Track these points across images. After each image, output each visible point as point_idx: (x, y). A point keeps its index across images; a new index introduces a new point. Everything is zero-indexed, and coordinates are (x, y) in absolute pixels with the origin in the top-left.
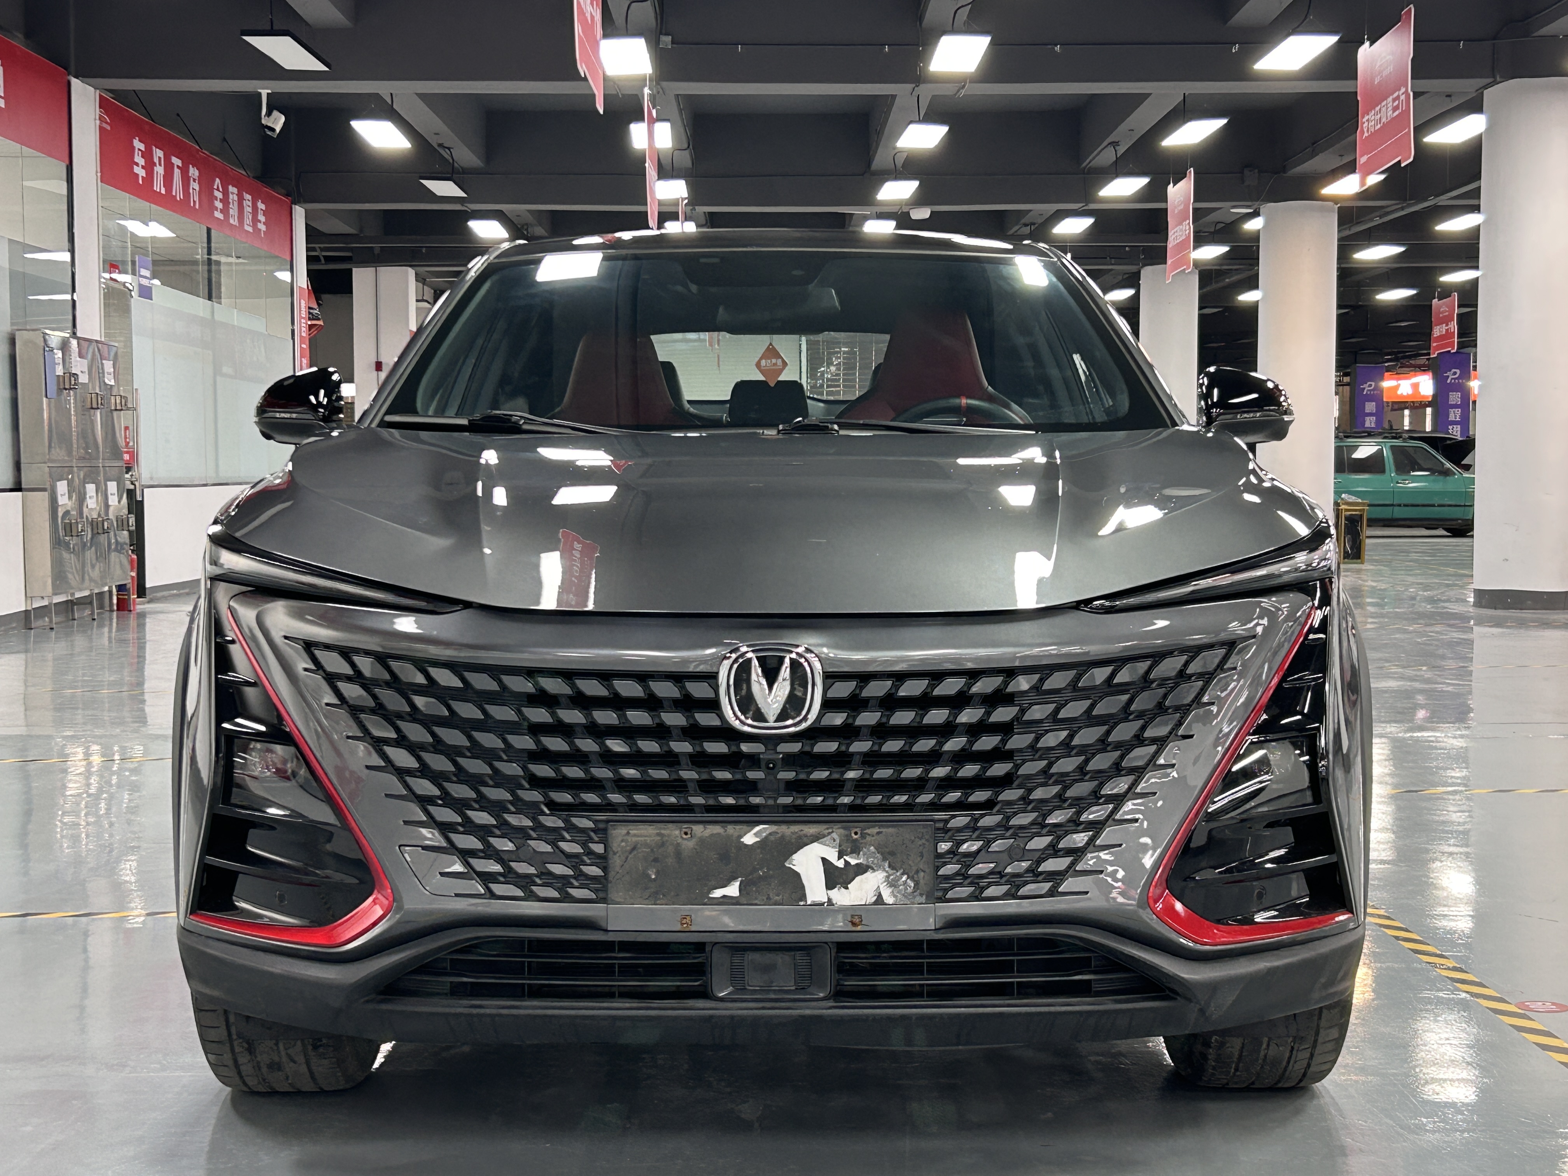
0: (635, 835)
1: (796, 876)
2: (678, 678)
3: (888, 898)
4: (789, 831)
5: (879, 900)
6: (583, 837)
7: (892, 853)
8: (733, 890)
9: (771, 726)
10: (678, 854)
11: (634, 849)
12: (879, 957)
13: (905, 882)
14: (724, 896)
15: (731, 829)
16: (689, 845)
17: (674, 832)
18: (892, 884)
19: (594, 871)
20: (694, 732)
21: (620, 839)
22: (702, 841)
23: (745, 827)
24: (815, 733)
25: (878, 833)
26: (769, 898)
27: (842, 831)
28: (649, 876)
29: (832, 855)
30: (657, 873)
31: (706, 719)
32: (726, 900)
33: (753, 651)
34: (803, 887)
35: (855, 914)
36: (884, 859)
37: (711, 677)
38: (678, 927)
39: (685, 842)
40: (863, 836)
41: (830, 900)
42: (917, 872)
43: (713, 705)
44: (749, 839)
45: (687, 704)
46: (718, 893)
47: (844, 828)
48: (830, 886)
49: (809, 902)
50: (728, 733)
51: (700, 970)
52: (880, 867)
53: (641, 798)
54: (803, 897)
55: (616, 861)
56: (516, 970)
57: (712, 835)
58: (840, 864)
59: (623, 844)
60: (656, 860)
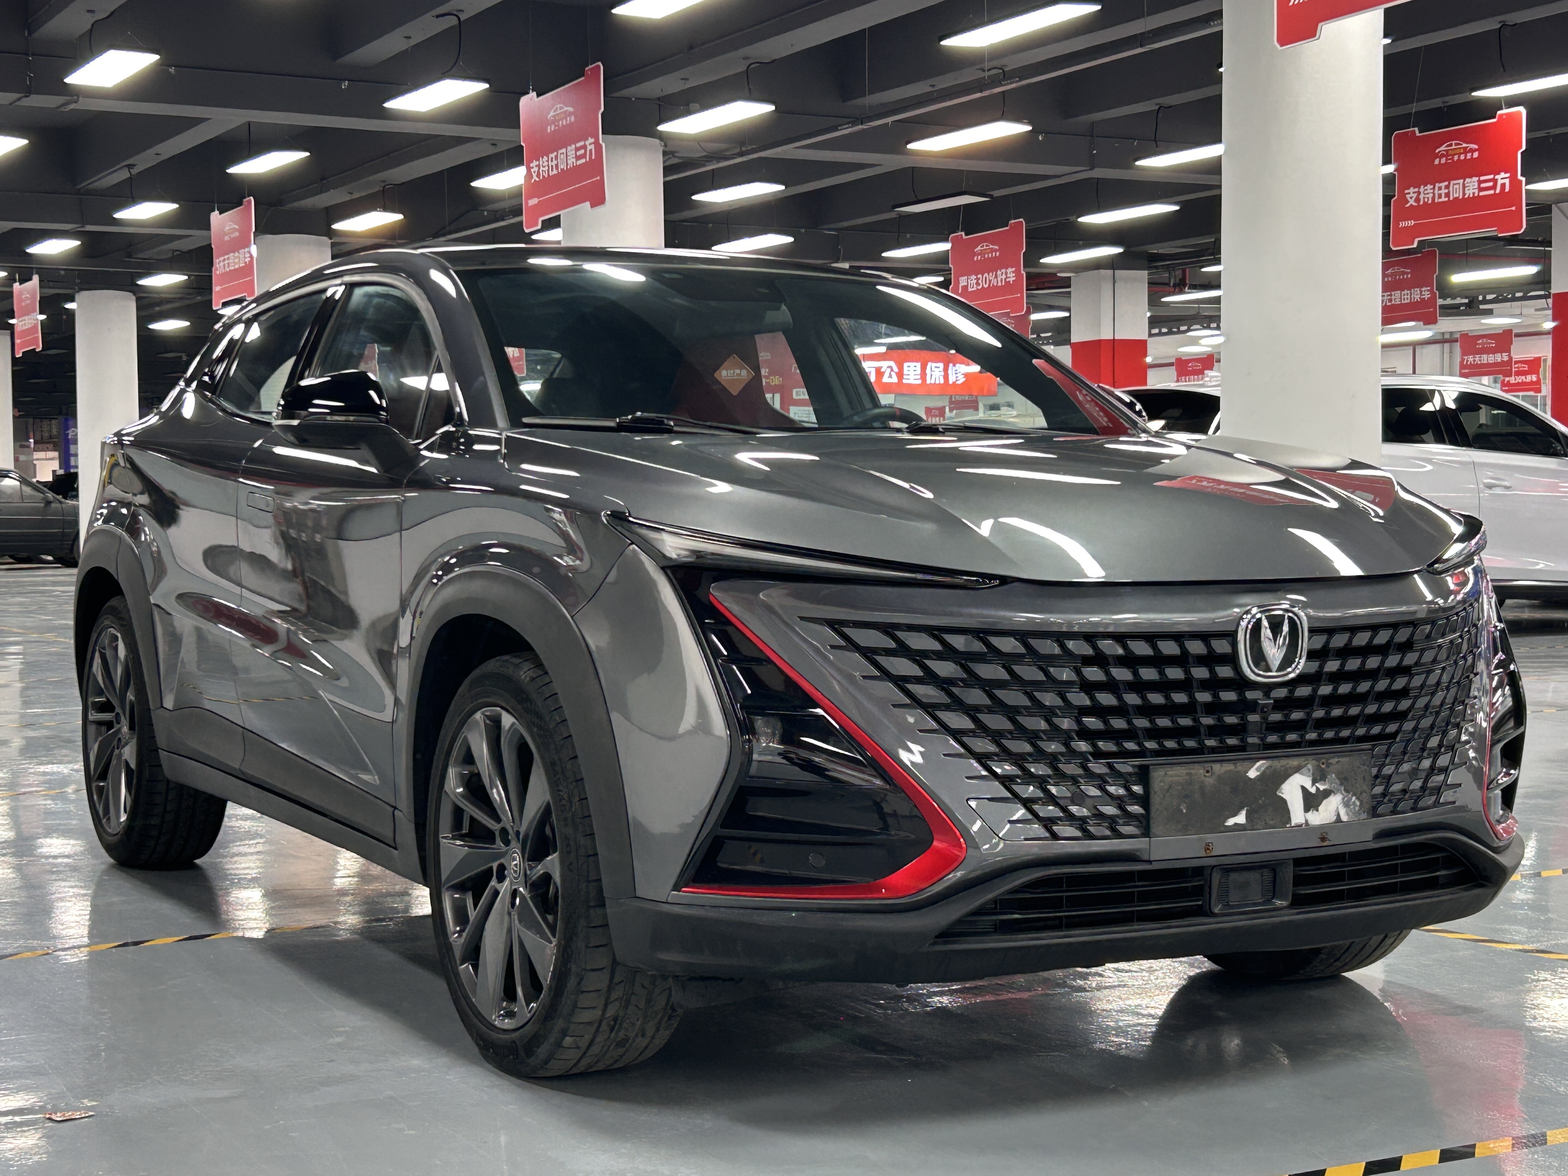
0: (1171, 776)
1: (1284, 802)
2: (1205, 637)
3: (1344, 818)
4: (1278, 764)
5: (1338, 819)
6: (1125, 781)
7: (1346, 779)
8: (1241, 819)
9: (1274, 676)
10: (1202, 788)
11: (1170, 788)
12: (1320, 869)
13: (1354, 803)
14: (1236, 824)
15: (1240, 767)
16: (1210, 781)
17: (1199, 771)
18: (1346, 804)
19: (1135, 809)
20: (1214, 684)
21: (1160, 779)
22: (1220, 778)
23: (1247, 763)
24: (1302, 679)
25: (1338, 762)
26: (1266, 823)
27: (1314, 762)
28: (1181, 811)
29: (1307, 782)
30: (1188, 808)
31: (1224, 672)
32: (1237, 827)
33: (1261, 612)
34: (1288, 812)
35: (1323, 832)
36: (1341, 784)
37: (1231, 636)
38: (1203, 854)
39: (1207, 779)
40: (1328, 766)
41: (1306, 821)
42: (1361, 793)
43: (1232, 659)
44: (1252, 774)
45: (1211, 659)
46: (1231, 822)
47: (1318, 760)
48: (1307, 809)
49: (1293, 824)
50: (1241, 683)
51: (1199, 892)
52: (1338, 791)
53: (1170, 744)
54: (1289, 820)
55: (1156, 800)
56: (1056, 904)
57: (1226, 772)
58: (1313, 790)
59: (1162, 784)
60: (1186, 796)
